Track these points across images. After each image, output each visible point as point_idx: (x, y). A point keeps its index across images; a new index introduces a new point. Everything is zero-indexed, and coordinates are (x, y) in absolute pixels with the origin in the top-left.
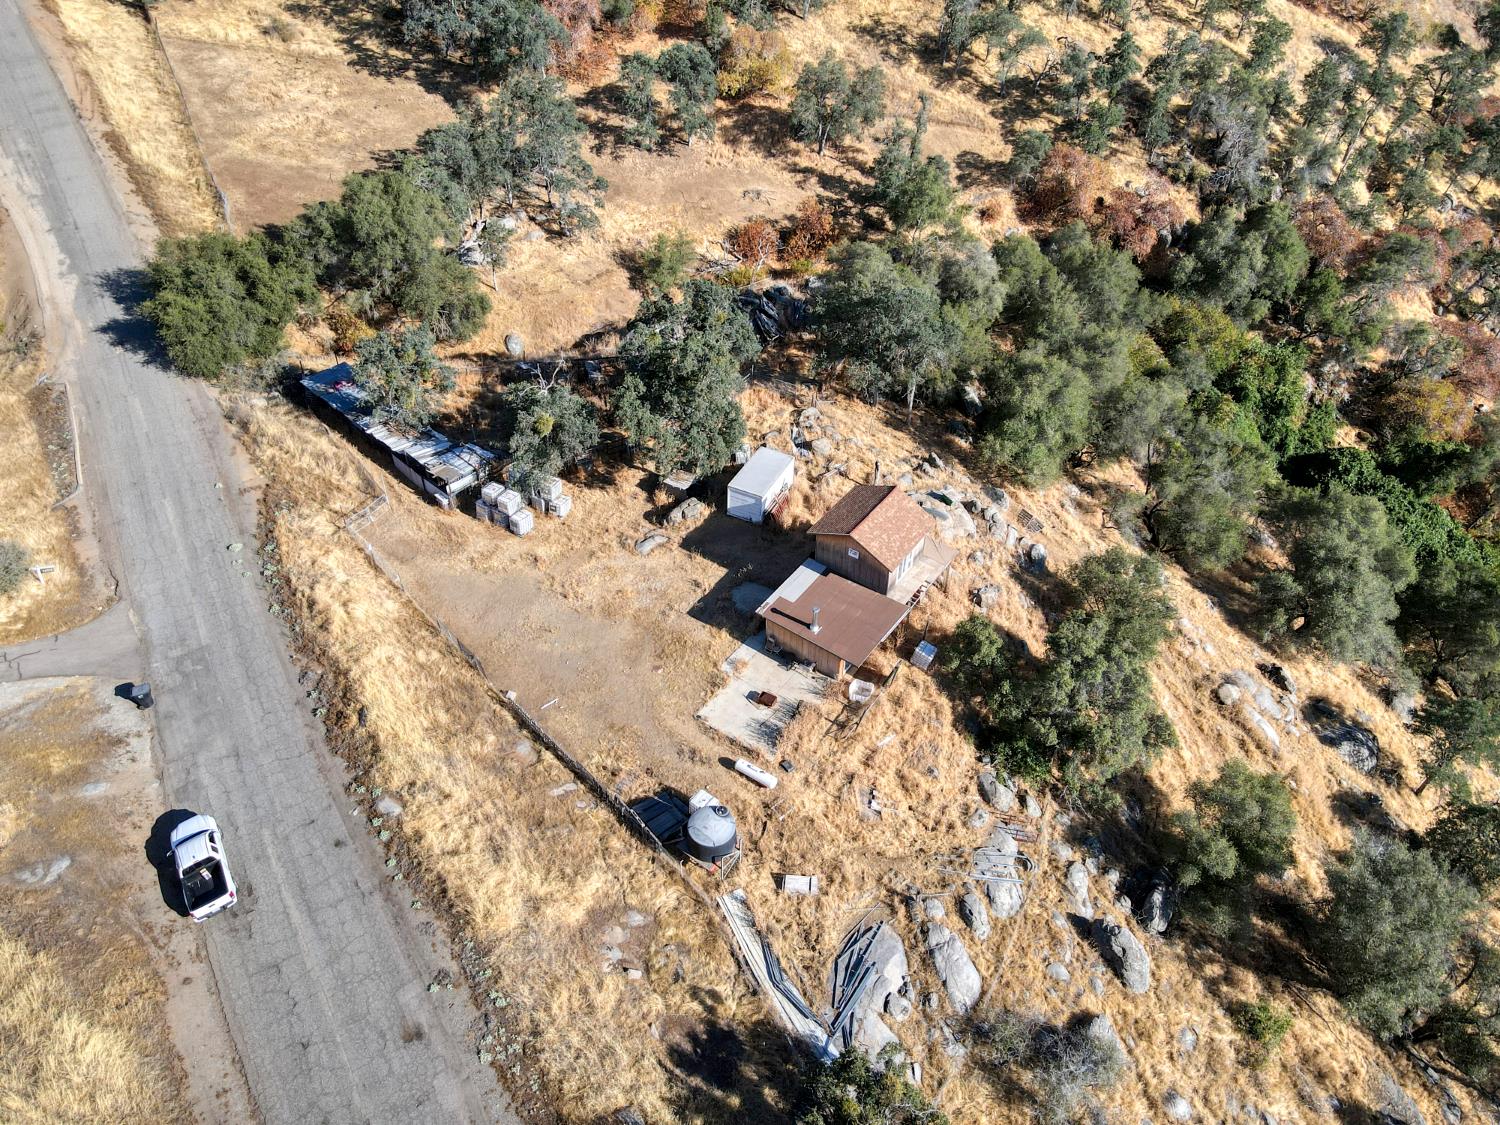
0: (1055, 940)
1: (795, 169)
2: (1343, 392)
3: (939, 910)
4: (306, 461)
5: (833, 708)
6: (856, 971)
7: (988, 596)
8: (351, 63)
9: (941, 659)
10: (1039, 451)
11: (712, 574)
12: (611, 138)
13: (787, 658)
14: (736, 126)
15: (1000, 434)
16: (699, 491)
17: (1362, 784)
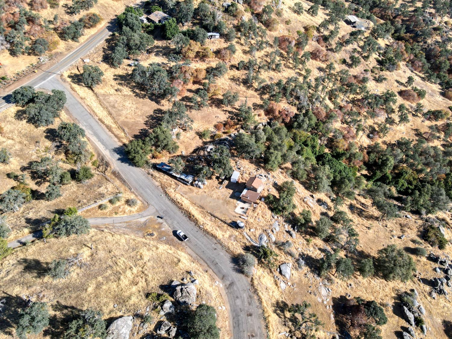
0: (284, 233)
1: (223, 111)
2: (325, 142)
3: (269, 231)
4: (165, 180)
5: (252, 208)
6: (261, 239)
7: (270, 190)
8: (135, 96)
9: (265, 200)
10: (275, 166)
11: (231, 191)
12: (188, 108)
13: (244, 202)
14: (211, 103)
15: (268, 164)
16: (226, 179)
17: (325, 211)
